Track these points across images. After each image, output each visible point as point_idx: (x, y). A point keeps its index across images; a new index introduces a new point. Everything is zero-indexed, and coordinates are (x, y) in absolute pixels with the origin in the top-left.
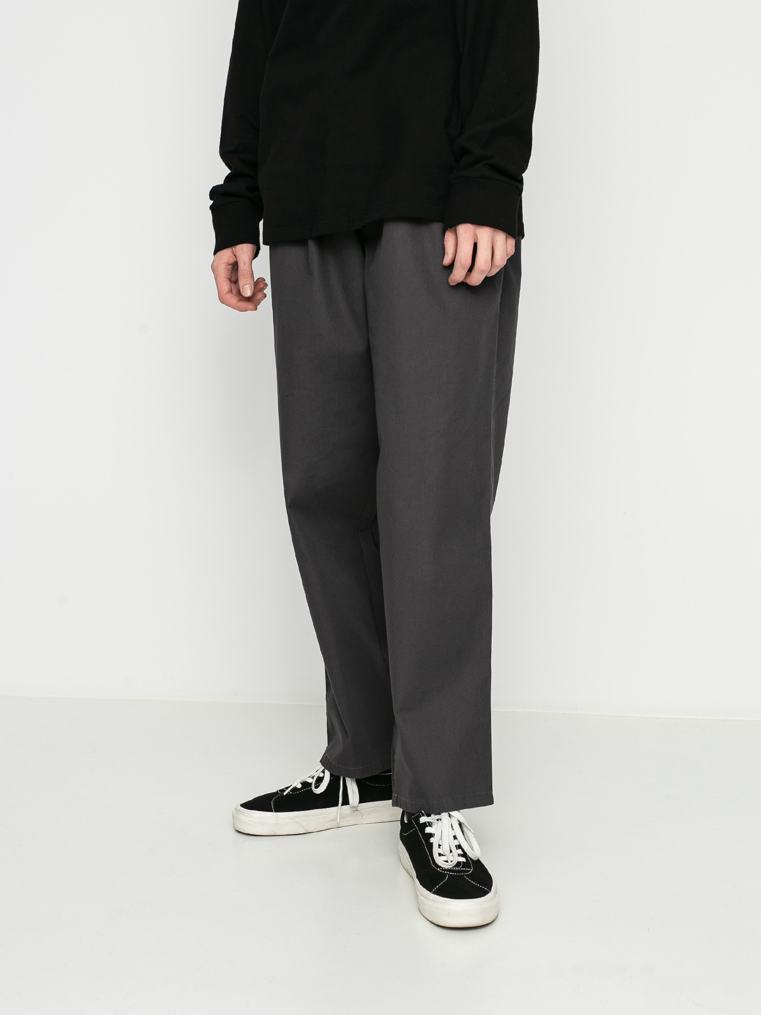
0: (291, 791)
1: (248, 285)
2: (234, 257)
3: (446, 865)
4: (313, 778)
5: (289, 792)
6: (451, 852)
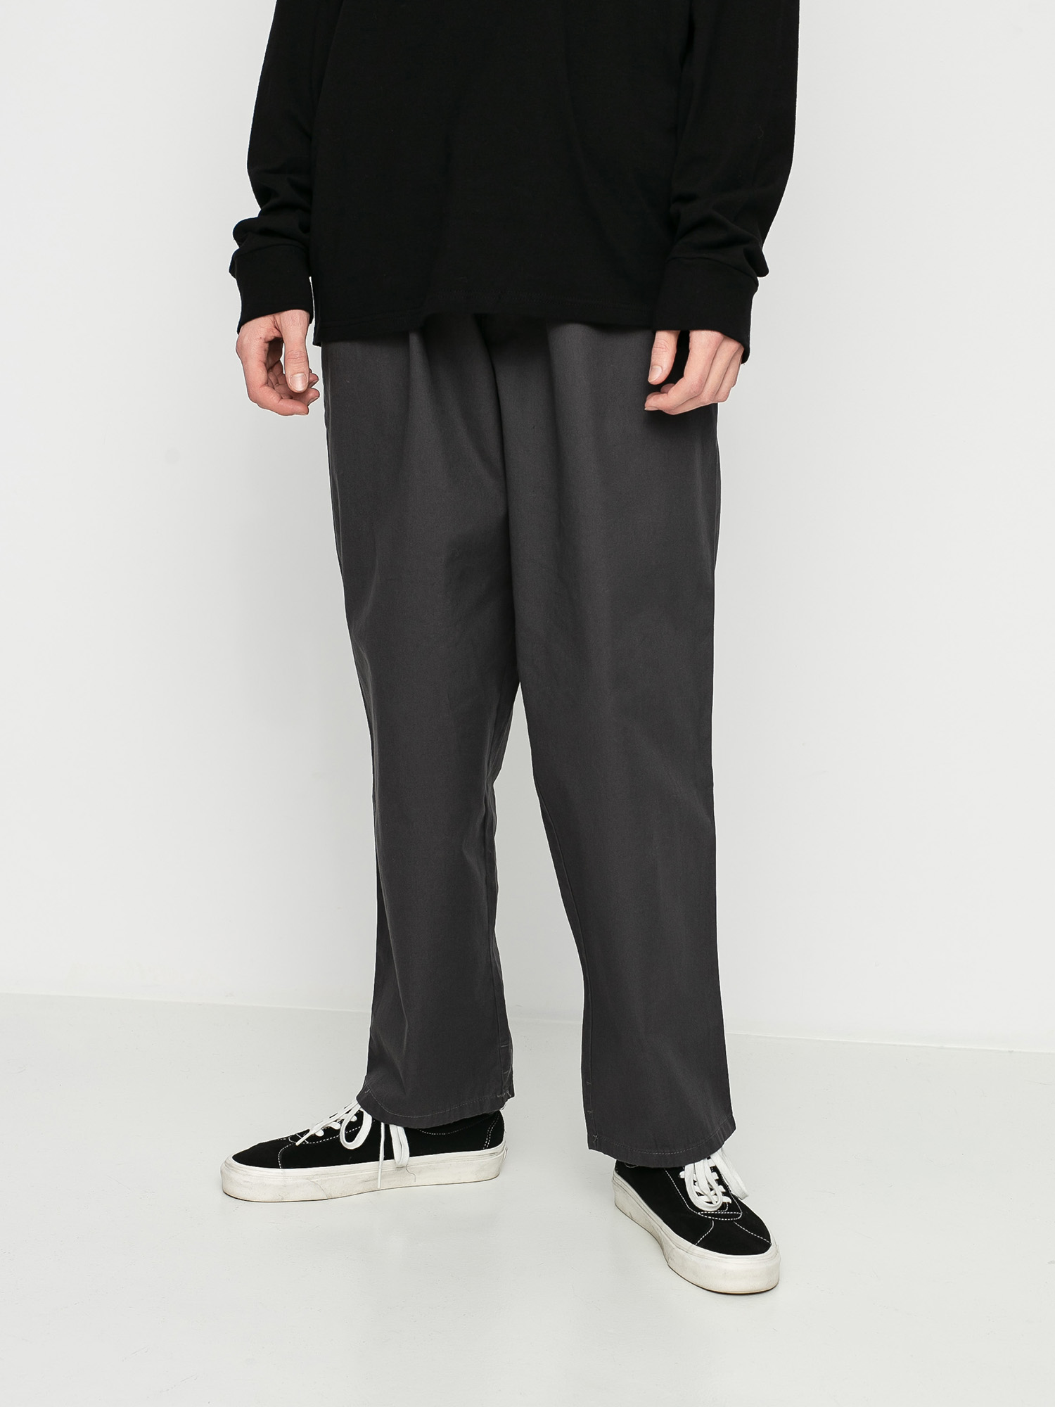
0: (307, 1139)
1: (300, 375)
2: (276, 330)
3: (713, 1207)
4: (341, 1122)
5: (304, 1141)
6: (711, 1190)
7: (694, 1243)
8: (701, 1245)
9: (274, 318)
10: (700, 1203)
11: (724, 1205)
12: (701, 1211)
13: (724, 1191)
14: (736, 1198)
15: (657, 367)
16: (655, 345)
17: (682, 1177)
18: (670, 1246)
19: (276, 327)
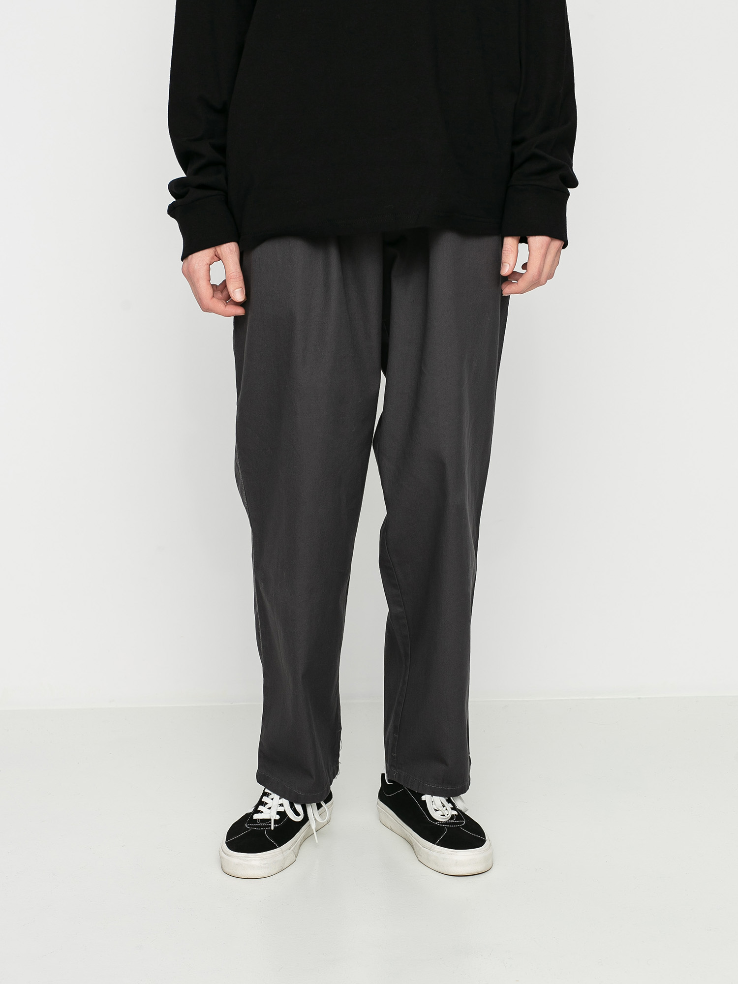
1: (239, 289)
3: (445, 818)
6: (444, 807)
7: (434, 843)
8: (437, 845)
9: (215, 249)
10: (437, 816)
11: (452, 817)
12: (437, 821)
13: (452, 807)
14: (461, 811)
15: (507, 264)
16: (504, 249)
17: (423, 799)
18: (419, 847)
19: (216, 256)
